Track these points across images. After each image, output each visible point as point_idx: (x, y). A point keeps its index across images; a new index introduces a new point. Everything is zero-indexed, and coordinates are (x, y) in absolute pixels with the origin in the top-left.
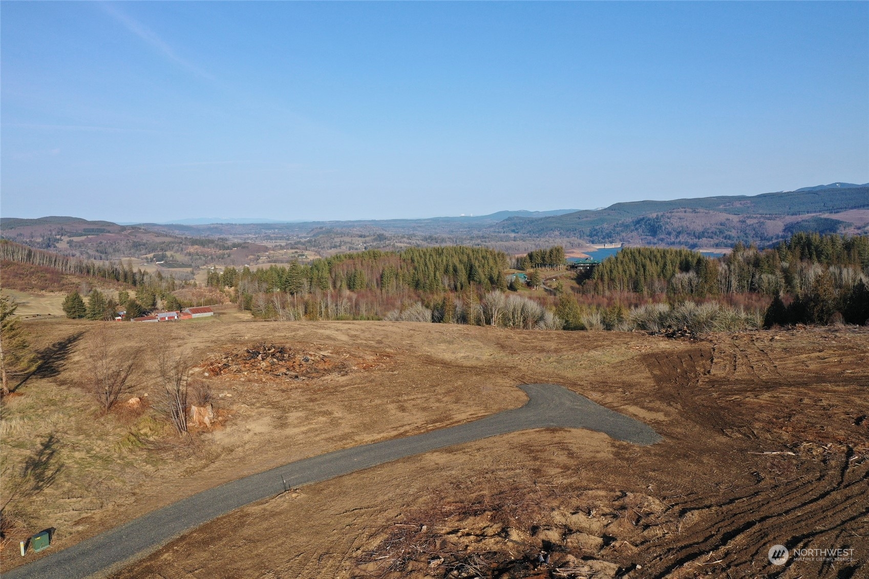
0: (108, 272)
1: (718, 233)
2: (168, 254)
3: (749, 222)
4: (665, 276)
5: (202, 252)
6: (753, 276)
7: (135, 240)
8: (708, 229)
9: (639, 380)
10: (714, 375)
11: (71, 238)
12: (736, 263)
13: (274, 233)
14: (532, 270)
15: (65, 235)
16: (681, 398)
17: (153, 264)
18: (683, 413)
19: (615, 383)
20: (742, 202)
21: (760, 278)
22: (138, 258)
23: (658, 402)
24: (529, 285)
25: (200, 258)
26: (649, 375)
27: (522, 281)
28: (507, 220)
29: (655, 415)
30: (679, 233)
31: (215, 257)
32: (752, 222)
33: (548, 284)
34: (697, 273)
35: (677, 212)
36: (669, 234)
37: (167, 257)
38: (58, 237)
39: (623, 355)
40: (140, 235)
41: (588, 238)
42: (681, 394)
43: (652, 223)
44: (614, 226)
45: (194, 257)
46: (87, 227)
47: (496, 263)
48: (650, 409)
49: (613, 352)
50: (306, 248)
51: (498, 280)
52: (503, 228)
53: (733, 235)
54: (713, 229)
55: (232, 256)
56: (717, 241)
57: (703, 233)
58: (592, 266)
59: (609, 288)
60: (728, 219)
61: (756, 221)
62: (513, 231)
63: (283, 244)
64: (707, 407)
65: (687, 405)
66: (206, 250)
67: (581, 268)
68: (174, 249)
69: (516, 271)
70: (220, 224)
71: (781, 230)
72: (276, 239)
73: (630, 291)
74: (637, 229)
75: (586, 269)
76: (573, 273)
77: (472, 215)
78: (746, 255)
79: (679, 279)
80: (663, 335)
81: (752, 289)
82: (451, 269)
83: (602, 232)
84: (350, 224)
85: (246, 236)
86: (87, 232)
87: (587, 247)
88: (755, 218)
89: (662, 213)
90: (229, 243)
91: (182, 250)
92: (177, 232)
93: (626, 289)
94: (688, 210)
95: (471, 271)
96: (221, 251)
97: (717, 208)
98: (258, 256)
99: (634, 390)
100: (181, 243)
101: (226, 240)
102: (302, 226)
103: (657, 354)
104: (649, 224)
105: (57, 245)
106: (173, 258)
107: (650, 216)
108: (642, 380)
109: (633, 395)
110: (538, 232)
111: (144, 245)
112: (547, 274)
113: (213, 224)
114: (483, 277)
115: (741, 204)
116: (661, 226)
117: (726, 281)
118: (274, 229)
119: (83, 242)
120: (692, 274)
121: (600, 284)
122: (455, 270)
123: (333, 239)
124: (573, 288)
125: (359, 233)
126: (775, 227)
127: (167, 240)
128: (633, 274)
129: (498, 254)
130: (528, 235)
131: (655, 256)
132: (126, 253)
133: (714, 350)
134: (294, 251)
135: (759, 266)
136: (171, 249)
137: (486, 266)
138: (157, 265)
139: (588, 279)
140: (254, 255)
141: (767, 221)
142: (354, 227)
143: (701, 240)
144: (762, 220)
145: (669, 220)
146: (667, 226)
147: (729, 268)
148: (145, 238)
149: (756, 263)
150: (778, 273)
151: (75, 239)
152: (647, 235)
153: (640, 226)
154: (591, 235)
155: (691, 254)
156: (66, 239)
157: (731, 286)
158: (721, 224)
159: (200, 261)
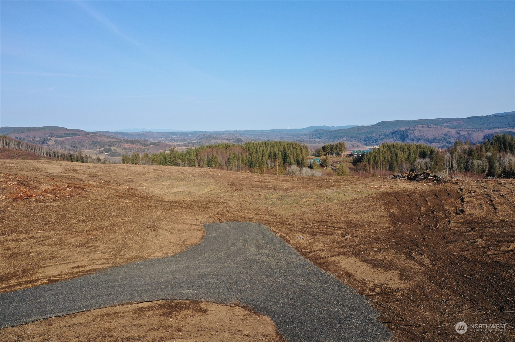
0: (67, 156)
1: (443, 140)
2: (112, 148)
3: (462, 133)
4: (410, 161)
5: (132, 148)
6: (468, 161)
7: (94, 140)
8: (437, 137)
9: (370, 220)
10: (470, 215)
11: (57, 139)
12: (456, 153)
13: (177, 138)
14: (324, 157)
15: (53, 137)
16: (428, 246)
17: (103, 154)
18: (434, 273)
19: (337, 223)
20: (458, 122)
21: (472, 163)
22: (95, 150)
23: (392, 252)
24: (322, 166)
25: (131, 151)
26: (384, 213)
27: (317, 163)
28: (315, 131)
29: (383, 275)
30: (419, 139)
31: (139, 150)
32: (464, 134)
33: (334, 166)
34: (430, 159)
35: (418, 127)
36: (413, 140)
37: (112, 150)
38: (49, 138)
39: (358, 193)
40: (96, 137)
41: (363, 142)
42: (427, 239)
43: (402, 133)
44: (379, 135)
45: (128, 150)
46: (66, 132)
47: (301, 152)
48: (376, 264)
49: (348, 190)
50: (194, 146)
51: (302, 162)
52: (313, 136)
53: (452, 141)
54: (440, 138)
55: (150, 150)
56: (442, 145)
57: (434, 139)
58: (363, 155)
59: (373, 168)
60: (449, 132)
61: (466, 133)
62: (318, 138)
63: (181, 144)
64: (474, 262)
65: (439, 259)
66: (135, 146)
67: (356, 156)
68: (116, 146)
69: (314, 157)
70: (145, 132)
71: (482, 138)
72: (177, 141)
73: (387, 170)
74: (393, 137)
75: (359, 156)
76: (351, 159)
77: (294, 128)
78: (463, 147)
79: (419, 163)
80: (405, 178)
81: (467, 170)
82: (273, 155)
83: (372, 139)
84: (221, 133)
85: (160, 139)
86: (66, 135)
87: (363, 147)
88: (466, 131)
89: (409, 128)
90: (149, 142)
91: (120, 146)
92: (120, 136)
93: (384, 169)
94: (424, 126)
95: (285, 156)
96: (143, 147)
97: (442, 125)
98: (165, 150)
99: (359, 233)
100: (120, 142)
101: (148, 141)
102: (193, 134)
103: (397, 192)
104: (401, 134)
105: (48, 142)
106: (115, 151)
107: (401, 129)
108: (374, 220)
109: (356, 240)
110: (333, 138)
111: (99, 143)
112: (334, 159)
113: (141, 132)
114: (293, 160)
115: (457, 122)
116: (408, 136)
117: (450, 164)
118: (177, 135)
119: (63, 141)
120: (427, 160)
121: (368, 165)
122: (275, 156)
123: (211, 141)
124: (350, 168)
125: (226, 138)
126: (478, 137)
127: (112, 140)
128: (390, 159)
129: (303, 147)
130: (327, 140)
131: (403, 149)
132: (88, 147)
133: (461, 190)
134: (186, 147)
135: (471, 155)
136: (114, 145)
137: (295, 153)
138: (105, 155)
139: (360, 162)
140: (163, 150)
141: (473, 133)
142: (224, 134)
143: (432, 144)
144: (470, 132)
145: (413, 132)
146: (412, 136)
147: (452, 156)
148: (99, 139)
149: (470, 153)
150: (484, 159)
151: (59, 139)
152: (399, 141)
153: (395, 135)
154: (365, 141)
155: (427, 148)
156: (53, 139)
157: (453, 168)
158: (445, 135)
159: (131, 152)
